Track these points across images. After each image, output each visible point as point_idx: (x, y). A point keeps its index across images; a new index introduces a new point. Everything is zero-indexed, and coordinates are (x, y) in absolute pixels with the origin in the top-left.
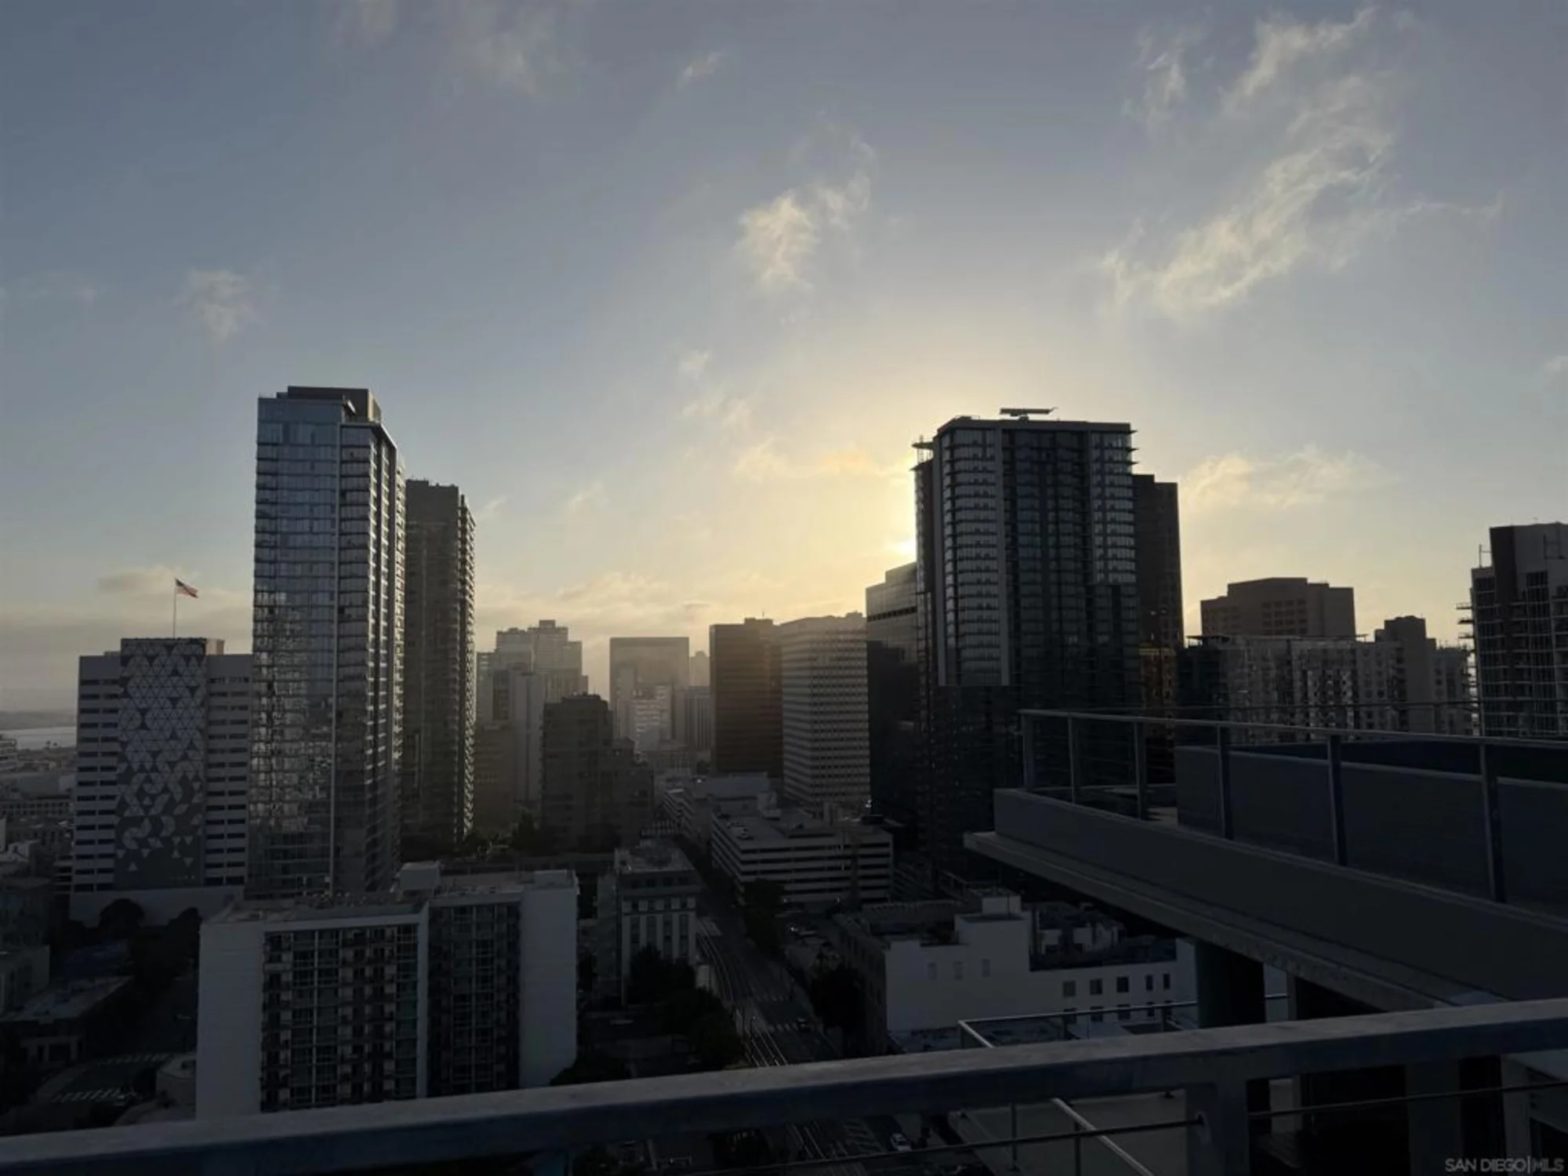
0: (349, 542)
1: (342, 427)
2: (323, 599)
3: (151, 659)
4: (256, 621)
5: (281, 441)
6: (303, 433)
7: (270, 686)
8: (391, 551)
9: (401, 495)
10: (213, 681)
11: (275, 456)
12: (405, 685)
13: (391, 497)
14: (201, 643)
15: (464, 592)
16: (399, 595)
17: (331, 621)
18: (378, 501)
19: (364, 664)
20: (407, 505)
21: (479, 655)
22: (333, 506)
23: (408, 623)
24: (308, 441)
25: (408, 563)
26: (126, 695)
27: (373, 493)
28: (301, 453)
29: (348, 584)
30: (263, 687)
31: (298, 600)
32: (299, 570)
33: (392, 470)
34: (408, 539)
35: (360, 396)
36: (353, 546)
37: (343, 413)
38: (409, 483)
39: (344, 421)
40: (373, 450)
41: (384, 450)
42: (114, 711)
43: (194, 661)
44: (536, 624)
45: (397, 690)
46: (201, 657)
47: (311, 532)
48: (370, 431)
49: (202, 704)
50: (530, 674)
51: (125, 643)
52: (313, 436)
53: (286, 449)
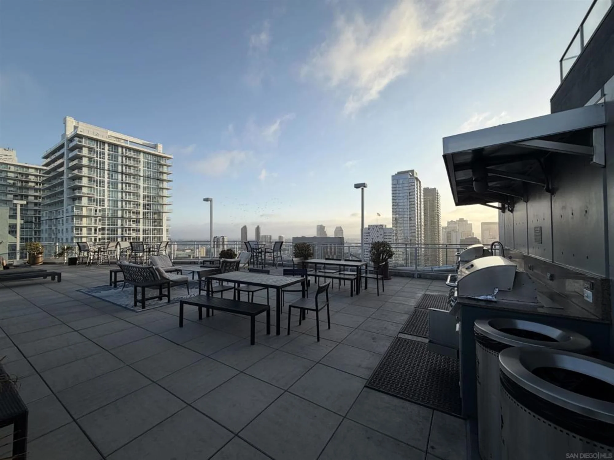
1: (409, 179)
2: (406, 216)
3: (373, 229)
4: (393, 221)
6: (401, 181)
7: (396, 234)
8: (420, 205)
9: (422, 192)
10: (384, 233)
11: (395, 187)
12: (424, 234)
13: (420, 193)
14: (382, 225)
15: (438, 213)
16: (422, 214)
17: (408, 221)
18: (417, 194)
19: (415, 229)
20: (424, 194)
21: (443, 227)
22: (407, 196)
23: (425, 221)
24: (402, 183)
25: (425, 207)
26: (369, 235)
27: (416, 192)
28: (401, 186)
29: (411, 213)
30: (395, 234)
31: (401, 216)
32: (401, 210)
33: (420, 186)
34: (424, 201)
35: (412, 171)
36: (412, 204)
37: (409, 175)
38: (425, 189)
39: (409, 177)
40: (416, 183)
41: (418, 182)
42: (368, 238)
43: (381, 229)
44: (458, 219)
45: (423, 235)
46: (382, 228)
47: (403, 202)
48: (415, 179)
49: (383, 238)
50: (457, 232)
51: (369, 226)
52: (403, 182)
53: (397, 185)
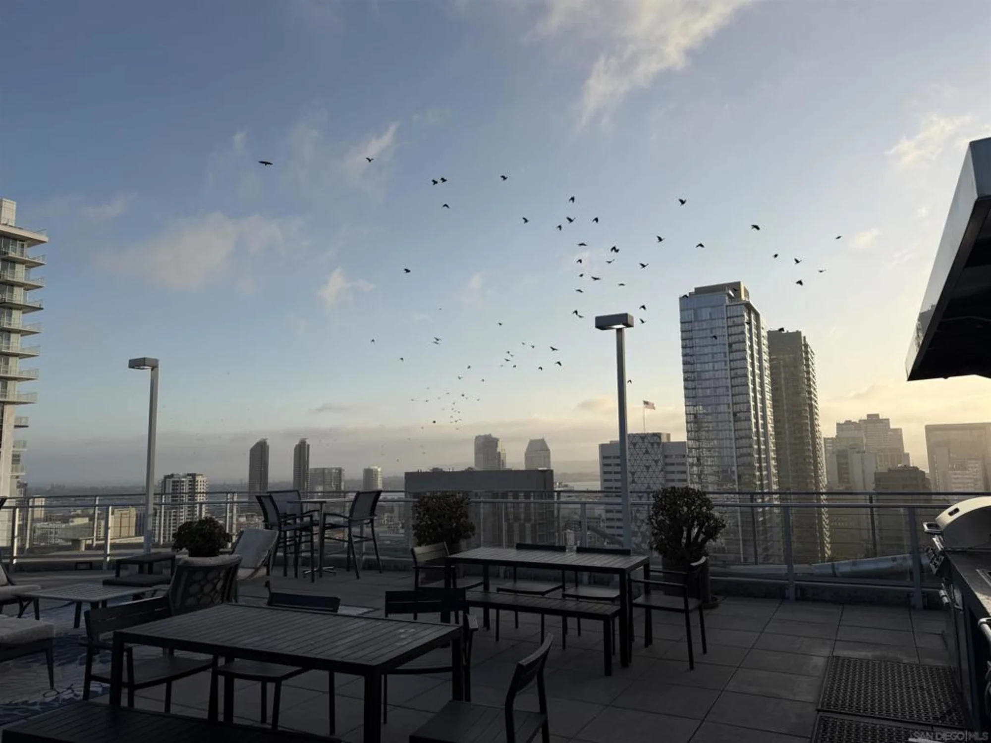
0: (736, 373)
1: (727, 306)
2: (723, 408)
4: (687, 422)
5: (693, 320)
6: (705, 314)
7: (698, 460)
8: (761, 377)
9: (765, 341)
10: (666, 457)
11: (690, 329)
12: (777, 460)
13: (759, 344)
14: (658, 435)
15: (811, 399)
16: (769, 403)
17: (730, 422)
18: (751, 347)
19: (751, 446)
20: (769, 347)
21: (825, 439)
22: (725, 353)
23: (776, 421)
24: (708, 317)
25: (773, 383)
27: (748, 343)
28: (705, 325)
29: (738, 399)
30: (695, 460)
31: (710, 409)
32: (708, 392)
33: (758, 328)
34: (771, 368)
35: (736, 287)
36: (738, 376)
37: (727, 298)
38: (769, 333)
39: (727, 302)
40: (746, 317)
41: (752, 316)
43: (655, 446)
46: (659, 444)
47: (714, 370)
48: (743, 306)
49: (662, 470)
50: (864, 452)
52: (710, 314)
53: (696, 324)
